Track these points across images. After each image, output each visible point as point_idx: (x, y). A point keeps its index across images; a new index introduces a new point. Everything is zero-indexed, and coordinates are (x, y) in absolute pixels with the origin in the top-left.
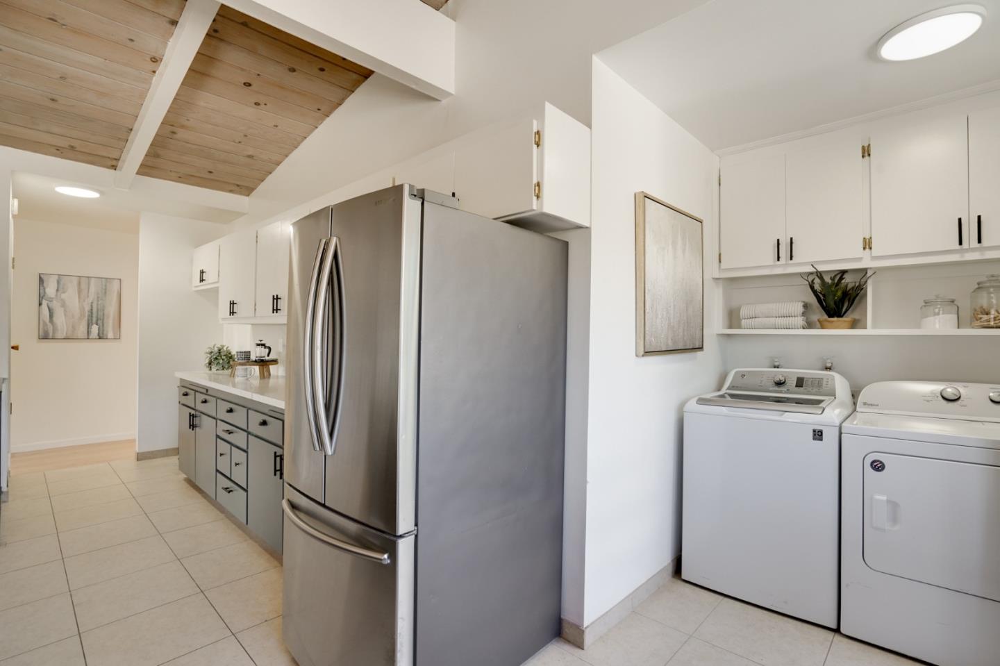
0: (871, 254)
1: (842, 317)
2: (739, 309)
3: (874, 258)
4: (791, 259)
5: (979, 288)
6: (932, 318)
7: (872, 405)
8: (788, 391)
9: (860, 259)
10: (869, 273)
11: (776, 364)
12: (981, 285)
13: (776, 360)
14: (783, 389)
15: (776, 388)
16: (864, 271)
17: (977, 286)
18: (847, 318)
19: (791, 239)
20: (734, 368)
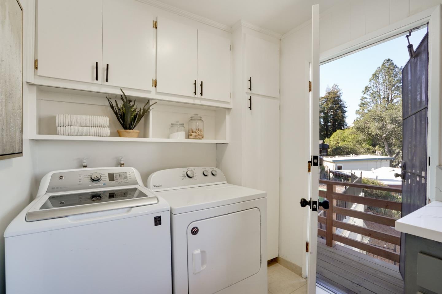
0: (156, 90)
1: (132, 129)
2: (54, 118)
3: (158, 93)
4: (107, 81)
5: (191, 119)
6: (176, 133)
7: (158, 186)
8: (105, 185)
9: (149, 92)
10: (151, 103)
11: (85, 164)
12: (192, 118)
13: (85, 161)
14: (98, 184)
15: (94, 184)
16: (148, 101)
17: (190, 119)
18: (135, 131)
19: (107, 65)
20: (51, 171)
